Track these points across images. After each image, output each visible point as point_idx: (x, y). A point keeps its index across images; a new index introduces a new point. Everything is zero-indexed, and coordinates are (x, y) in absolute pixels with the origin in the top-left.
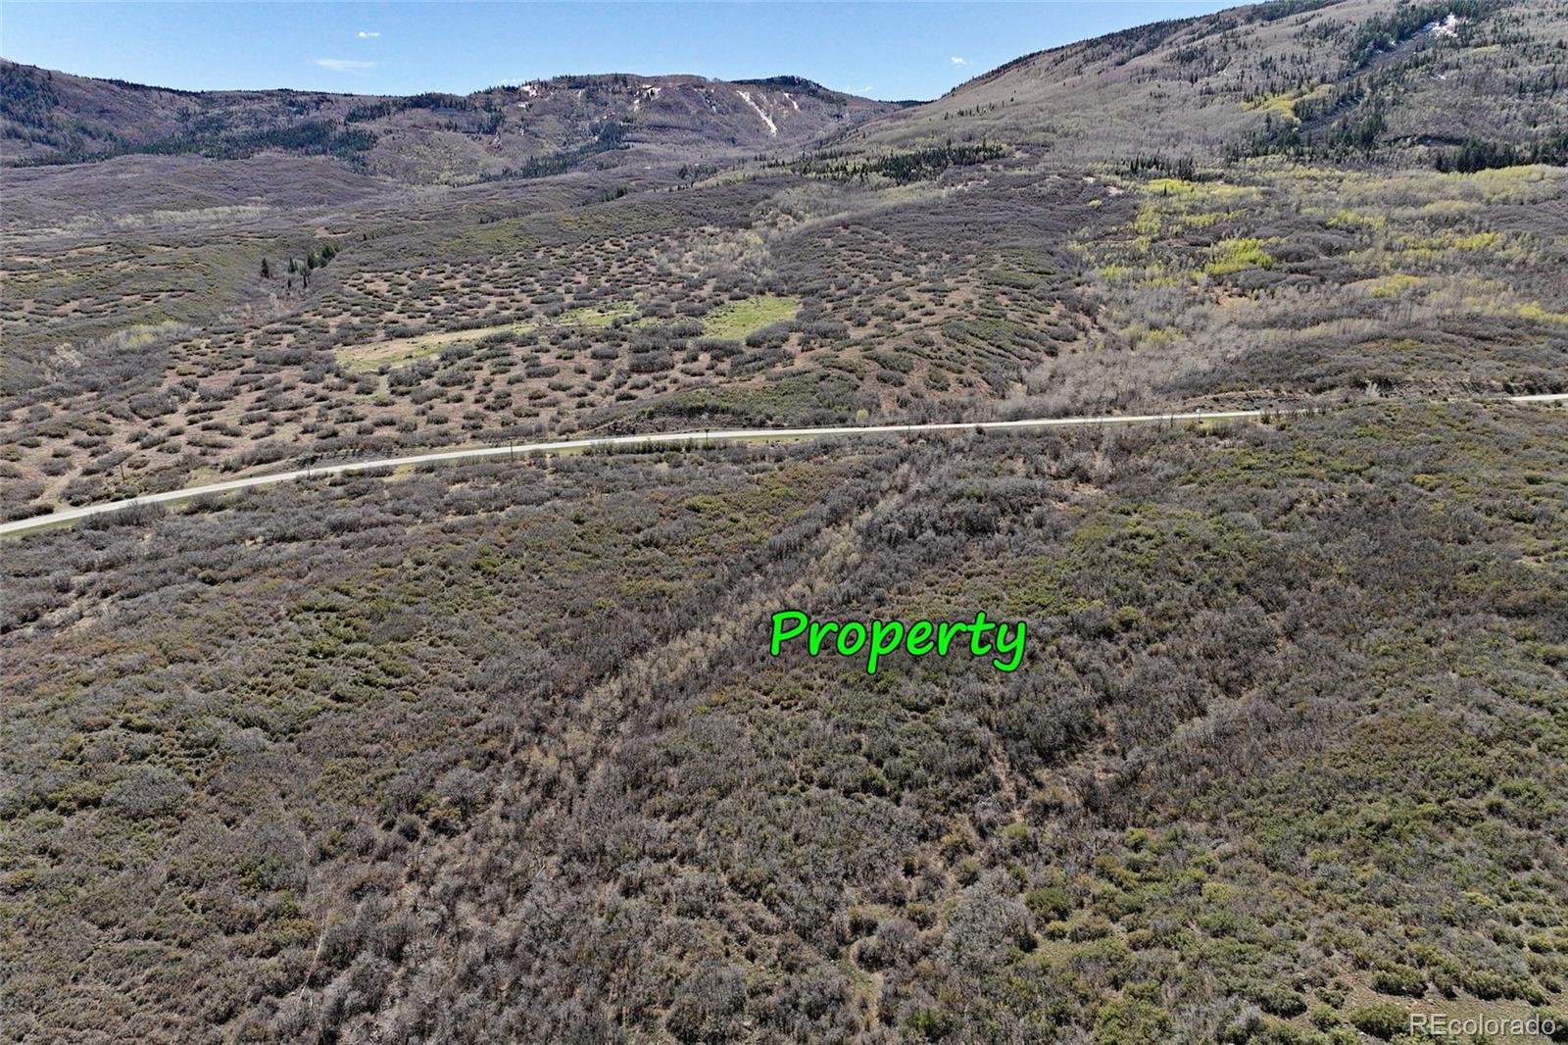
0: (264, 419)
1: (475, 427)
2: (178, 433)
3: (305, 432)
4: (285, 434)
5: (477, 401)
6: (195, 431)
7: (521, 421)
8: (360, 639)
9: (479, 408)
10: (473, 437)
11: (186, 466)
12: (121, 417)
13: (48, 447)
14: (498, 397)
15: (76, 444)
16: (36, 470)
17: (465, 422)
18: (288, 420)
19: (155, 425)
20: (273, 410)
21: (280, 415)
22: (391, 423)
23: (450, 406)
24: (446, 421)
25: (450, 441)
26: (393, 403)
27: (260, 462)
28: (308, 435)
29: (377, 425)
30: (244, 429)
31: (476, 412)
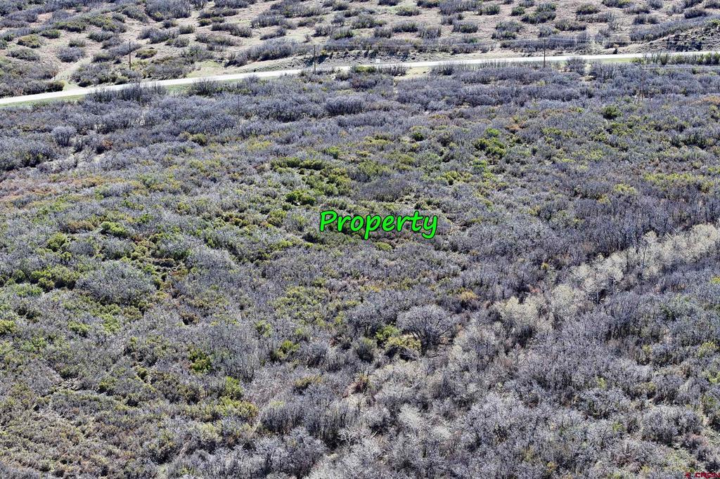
0: (277, 24)
1: (506, 37)
2: (189, 31)
3: (318, 34)
4: (296, 36)
5: (514, 14)
6: (206, 31)
7: (562, 34)
8: (342, 194)
9: (517, 20)
10: (504, 46)
11: (192, 58)
12: (136, 17)
13: (65, 39)
14: (540, 10)
15: (91, 37)
16: (52, 56)
17: (496, 32)
18: (301, 25)
19: (167, 26)
20: (288, 16)
21: (295, 21)
22: (412, 29)
23: (482, 18)
24: (475, 30)
25: (476, 49)
26: (418, 13)
27: (266, 58)
28: (320, 38)
29: (397, 30)
30: (254, 32)
31: (512, 23)
